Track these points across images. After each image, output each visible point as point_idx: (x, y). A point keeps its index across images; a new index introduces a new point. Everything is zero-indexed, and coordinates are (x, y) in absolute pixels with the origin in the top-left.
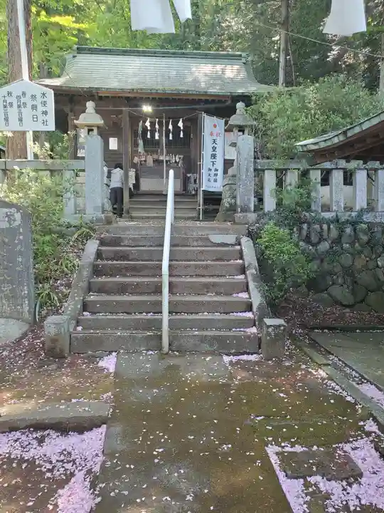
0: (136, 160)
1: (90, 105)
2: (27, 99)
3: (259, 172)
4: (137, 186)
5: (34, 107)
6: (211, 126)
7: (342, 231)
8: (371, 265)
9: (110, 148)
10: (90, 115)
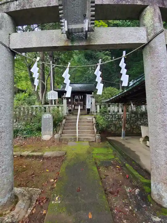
0: (74, 103)
1: (65, 94)
2: (53, 94)
3: (96, 106)
4: (74, 108)
6: (88, 96)
7: (112, 116)
8: (119, 123)
9: (70, 97)
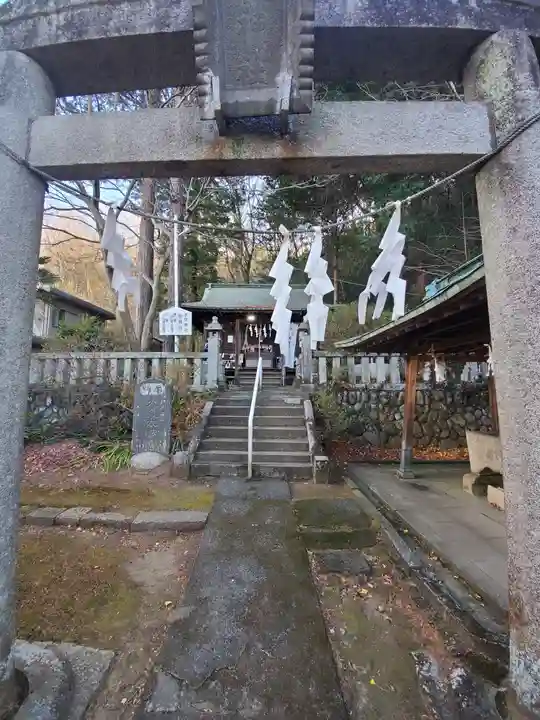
0: (244, 348)
1: (215, 318)
2: (177, 317)
3: (315, 359)
4: (244, 364)
5: (180, 322)
7: (369, 396)
8: (391, 418)
9: (228, 342)
10: (215, 324)
